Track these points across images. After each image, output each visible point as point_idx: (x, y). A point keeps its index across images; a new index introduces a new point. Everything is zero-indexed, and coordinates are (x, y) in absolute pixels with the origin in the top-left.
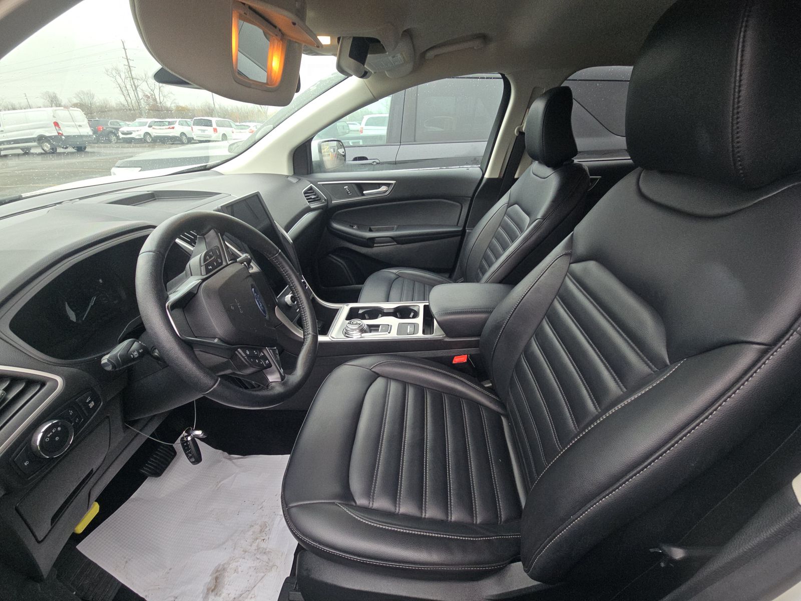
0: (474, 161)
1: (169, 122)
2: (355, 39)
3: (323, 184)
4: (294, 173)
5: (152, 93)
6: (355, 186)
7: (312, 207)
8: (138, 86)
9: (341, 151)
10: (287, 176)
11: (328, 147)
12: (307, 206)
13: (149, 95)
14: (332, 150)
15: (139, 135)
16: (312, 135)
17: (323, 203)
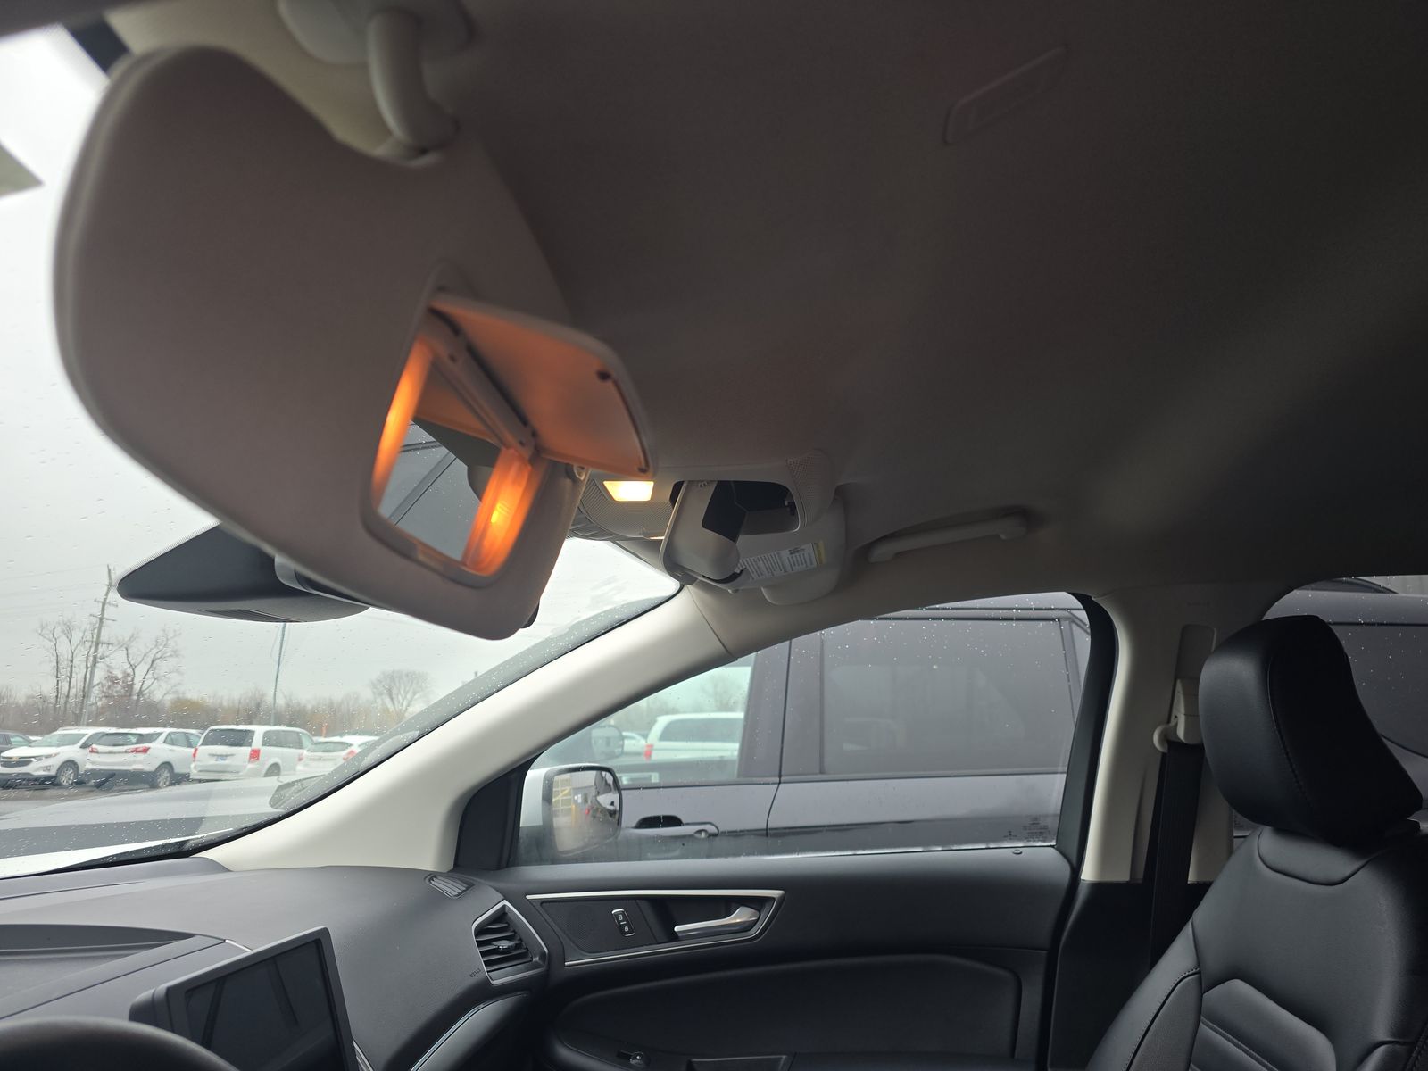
0: (1032, 828)
1: (141, 735)
2: (722, 487)
3: (543, 902)
4: (456, 864)
5: (130, 671)
6: (646, 908)
7: (494, 983)
8: (102, 658)
9: (607, 800)
10: (432, 876)
11: (568, 789)
12: (478, 977)
13: (120, 676)
14: (579, 798)
15: (47, 768)
16: (531, 753)
17: (536, 966)
